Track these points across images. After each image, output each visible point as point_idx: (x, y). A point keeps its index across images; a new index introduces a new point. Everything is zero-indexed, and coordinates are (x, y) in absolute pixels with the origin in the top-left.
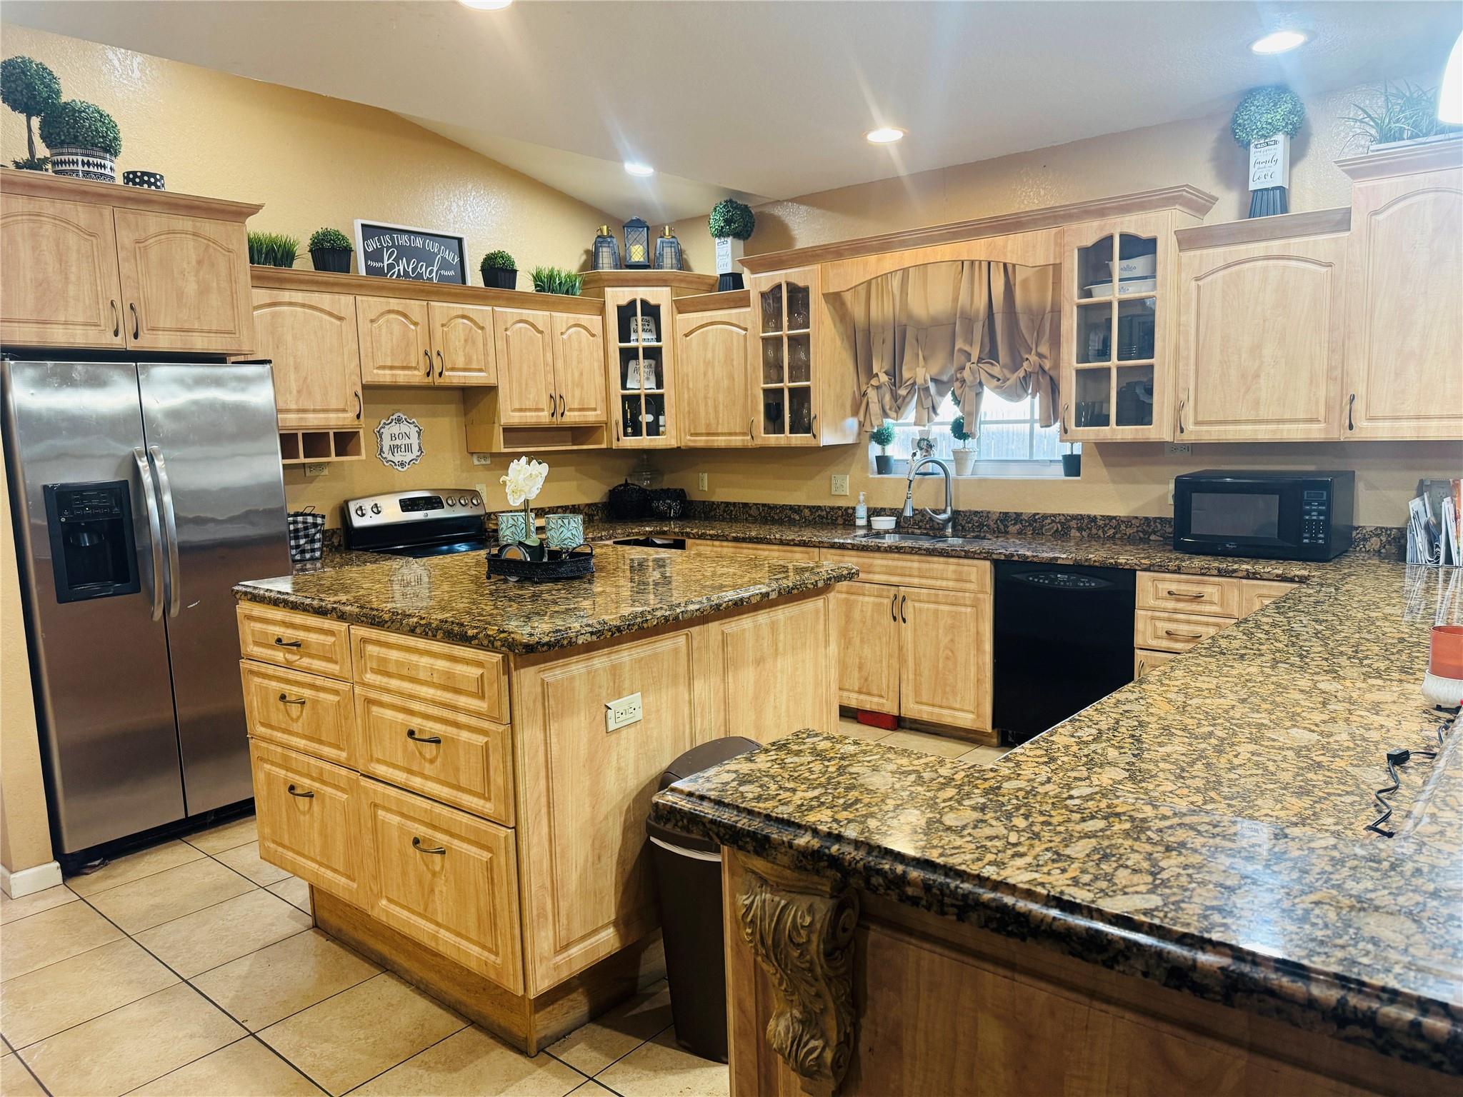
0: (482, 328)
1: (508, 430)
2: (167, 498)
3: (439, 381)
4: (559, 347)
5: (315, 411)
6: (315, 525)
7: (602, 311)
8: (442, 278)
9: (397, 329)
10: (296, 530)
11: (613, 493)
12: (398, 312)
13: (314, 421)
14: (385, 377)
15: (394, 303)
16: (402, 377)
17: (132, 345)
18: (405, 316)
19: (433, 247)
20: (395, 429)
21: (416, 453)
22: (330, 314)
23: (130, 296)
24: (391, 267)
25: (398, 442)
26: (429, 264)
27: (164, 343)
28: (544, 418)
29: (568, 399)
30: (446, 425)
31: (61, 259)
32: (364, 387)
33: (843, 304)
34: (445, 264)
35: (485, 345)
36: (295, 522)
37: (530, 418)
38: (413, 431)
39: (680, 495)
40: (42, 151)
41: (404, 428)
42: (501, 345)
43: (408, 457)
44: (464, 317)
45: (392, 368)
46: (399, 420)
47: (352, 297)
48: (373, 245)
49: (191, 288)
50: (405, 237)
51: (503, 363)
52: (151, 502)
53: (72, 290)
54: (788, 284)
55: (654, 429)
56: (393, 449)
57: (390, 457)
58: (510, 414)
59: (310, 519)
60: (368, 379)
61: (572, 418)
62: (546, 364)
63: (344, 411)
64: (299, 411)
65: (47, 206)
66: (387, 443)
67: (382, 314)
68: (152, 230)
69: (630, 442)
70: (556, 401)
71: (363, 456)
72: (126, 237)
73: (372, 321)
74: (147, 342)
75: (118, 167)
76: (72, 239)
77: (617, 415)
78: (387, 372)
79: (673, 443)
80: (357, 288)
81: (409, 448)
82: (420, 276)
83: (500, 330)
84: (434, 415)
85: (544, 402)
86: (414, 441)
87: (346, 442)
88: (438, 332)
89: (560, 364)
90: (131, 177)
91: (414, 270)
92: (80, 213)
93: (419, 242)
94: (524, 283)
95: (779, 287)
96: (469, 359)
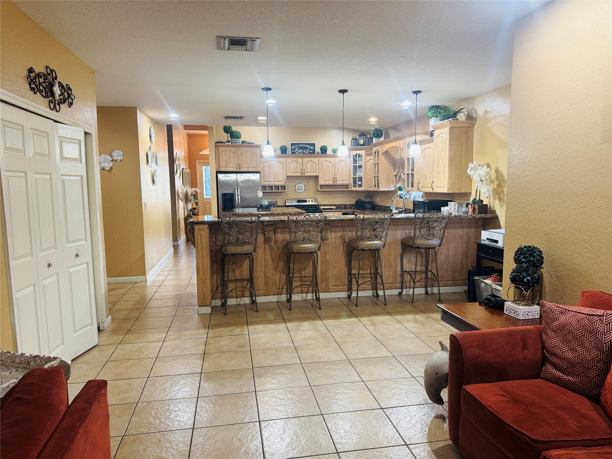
0: (316, 163)
1: (321, 186)
2: (239, 197)
3: (304, 175)
5: (276, 181)
6: (275, 204)
7: (350, 157)
8: (309, 153)
9: (295, 165)
10: (271, 204)
11: (356, 202)
12: (296, 161)
13: (276, 183)
14: (292, 174)
15: (295, 159)
16: (295, 174)
17: (239, 170)
19: (307, 146)
20: (299, 185)
21: (303, 190)
22: (281, 162)
23: (239, 162)
24: (297, 151)
25: (300, 188)
26: (307, 150)
27: (244, 170)
28: (331, 183)
29: (338, 178)
30: (311, 184)
31: (229, 157)
32: (287, 177)
34: (310, 149)
35: (316, 167)
37: (327, 183)
38: (303, 186)
41: (301, 185)
42: (320, 166)
44: (311, 161)
45: (293, 173)
46: (300, 183)
47: (285, 159)
48: (293, 147)
49: (249, 160)
50: (301, 145)
51: (320, 170)
52: (237, 197)
53: (231, 162)
55: (360, 186)
56: (298, 189)
57: (297, 191)
58: (321, 182)
60: (288, 175)
61: (339, 183)
62: (332, 170)
63: (282, 181)
64: (273, 181)
65: (228, 149)
67: (292, 162)
68: (244, 151)
69: (354, 189)
70: (335, 179)
71: (286, 191)
72: (239, 152)
73: (290, 163)
74: (242, 170)
75: (241, 140)
76: (231, 154)
77: (351, 182)
78: (292, 173)
79: (367, 189)
80: (289, 157)
82: (304, 153)
83: (320, 163)
84: (308, 182)
85: (331, 179)
86: (303, 188)
87: (284, 187)
88: (304, 164)
89: (336, 170)
90: (243, 142)
91: (302, 152)
92: (233, 149)
93: (304, 146)
94: (329, 152)
96: (311, 170)
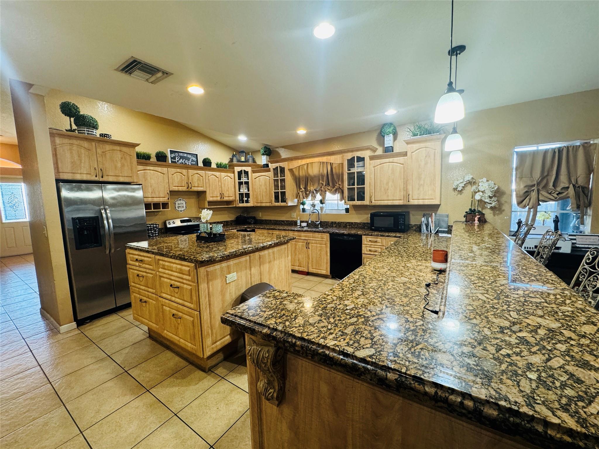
0: (202, 177)
1: (209, 202)
2: (110, 221)
3: (190, 190)
4: (223, 181)
5: (156, 197)
6: (156, 227)
7: (234, 172)
8: (192, 164)
9: (179, 177)
10: (151, 228)
11: (237, 218)
12: (179, 172)
13: (156, 200)
14: (176, 189)
15: (179, 170)
16: (181, 189)
17: (101, 180)
18: (182, 173)
19: (189, 156)
20: (179, 202)
21: (185, 208)
22: (161, 173)
23: (101, 166)
24: (178, 161)
25: (180, 205)
26: (189, 160)
27: (111, 179)
28: (219, 199)
29: (225, 194)
30: (193, 201)
31: (79, 156)
32: (170, 191)
33: (293, 171)
34: (193, 161)
35: (203, 181)
36: (151, 226)
37: (215, 199)
38: (184, 203)
39: (254, 218)
40: (74, 127)
41: (182, 202)
42: (207, 181)
43: (183, 209)
44: (197, 174)
45: (178, 186)
46: (180, 200)
47: (167, 169)
48: (173, 155)
49: (119, 165)
50: (182, 154)
51: (208, 185)
52: (105, 222)
53: (82, 165)
54: (280, 167)
55: (247, 202)
56: (178, 207)
57: (178, 209)
58: (209, 198)
59: (155, 226)
60: (171, 189)
61: (226, 199)
62: (219, 185)
63: (164, 197)
64: (152, 197)
65: (75, 142)
66: (177, 205)
67: (175, 173)
68: (107, 149)
69: (241, 205)
70: (222, 195)
71: (170, 209)
72: (99, 151)
73: (172, 175)
74: (105, 179)
75: (97, 133)
76: (83, 151)
77: (238, 198)
78: (177, 187)
79: (252, 205)
80: (169, 166)
81: (183, 207)
82: (186, 163)
83: (207, 177)
84: (190, 198)
85: (219, 195)
86: (184, 205)
87: (165, 205)
88: (190, 178)
89: (223, 185)
90: (101, 135)
91: (184, 162)
92: (86, 144)
93: (185, 155)
94: (214, 166)
95: (278, 167)
96: (198, 184)
